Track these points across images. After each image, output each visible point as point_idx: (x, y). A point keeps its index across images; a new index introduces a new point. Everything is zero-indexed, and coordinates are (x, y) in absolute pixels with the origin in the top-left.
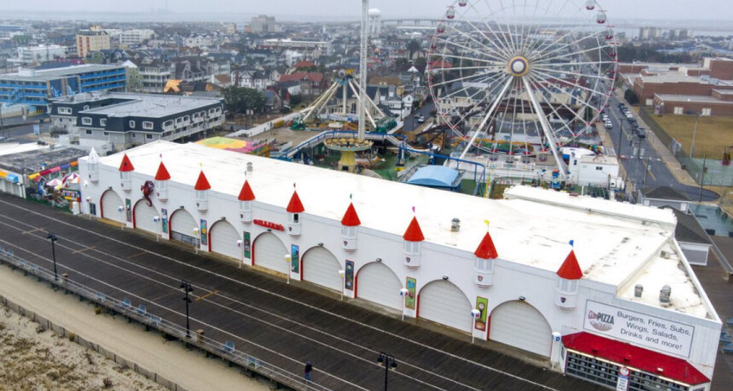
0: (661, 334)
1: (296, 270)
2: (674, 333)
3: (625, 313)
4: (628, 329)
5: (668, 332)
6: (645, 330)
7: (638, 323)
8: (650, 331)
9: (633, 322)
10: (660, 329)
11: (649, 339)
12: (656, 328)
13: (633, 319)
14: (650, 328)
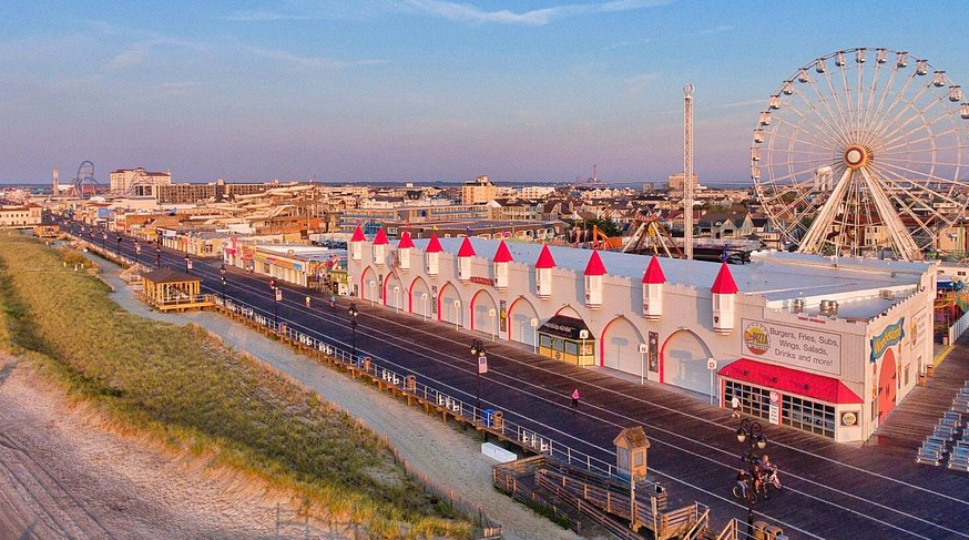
0: (811, 350)
1: (503, 329)
2: (824, 346)
3: (777, 328)
4: (782, 348)
5: (818, 345)
6: (796, 347)
7: (789, 340)
8: (801, 347)
9: (785, 339)
10: (810, 344)
11: (801, 358)
12: (806, 342)
13: (785, 334)
14: (801, 342)
